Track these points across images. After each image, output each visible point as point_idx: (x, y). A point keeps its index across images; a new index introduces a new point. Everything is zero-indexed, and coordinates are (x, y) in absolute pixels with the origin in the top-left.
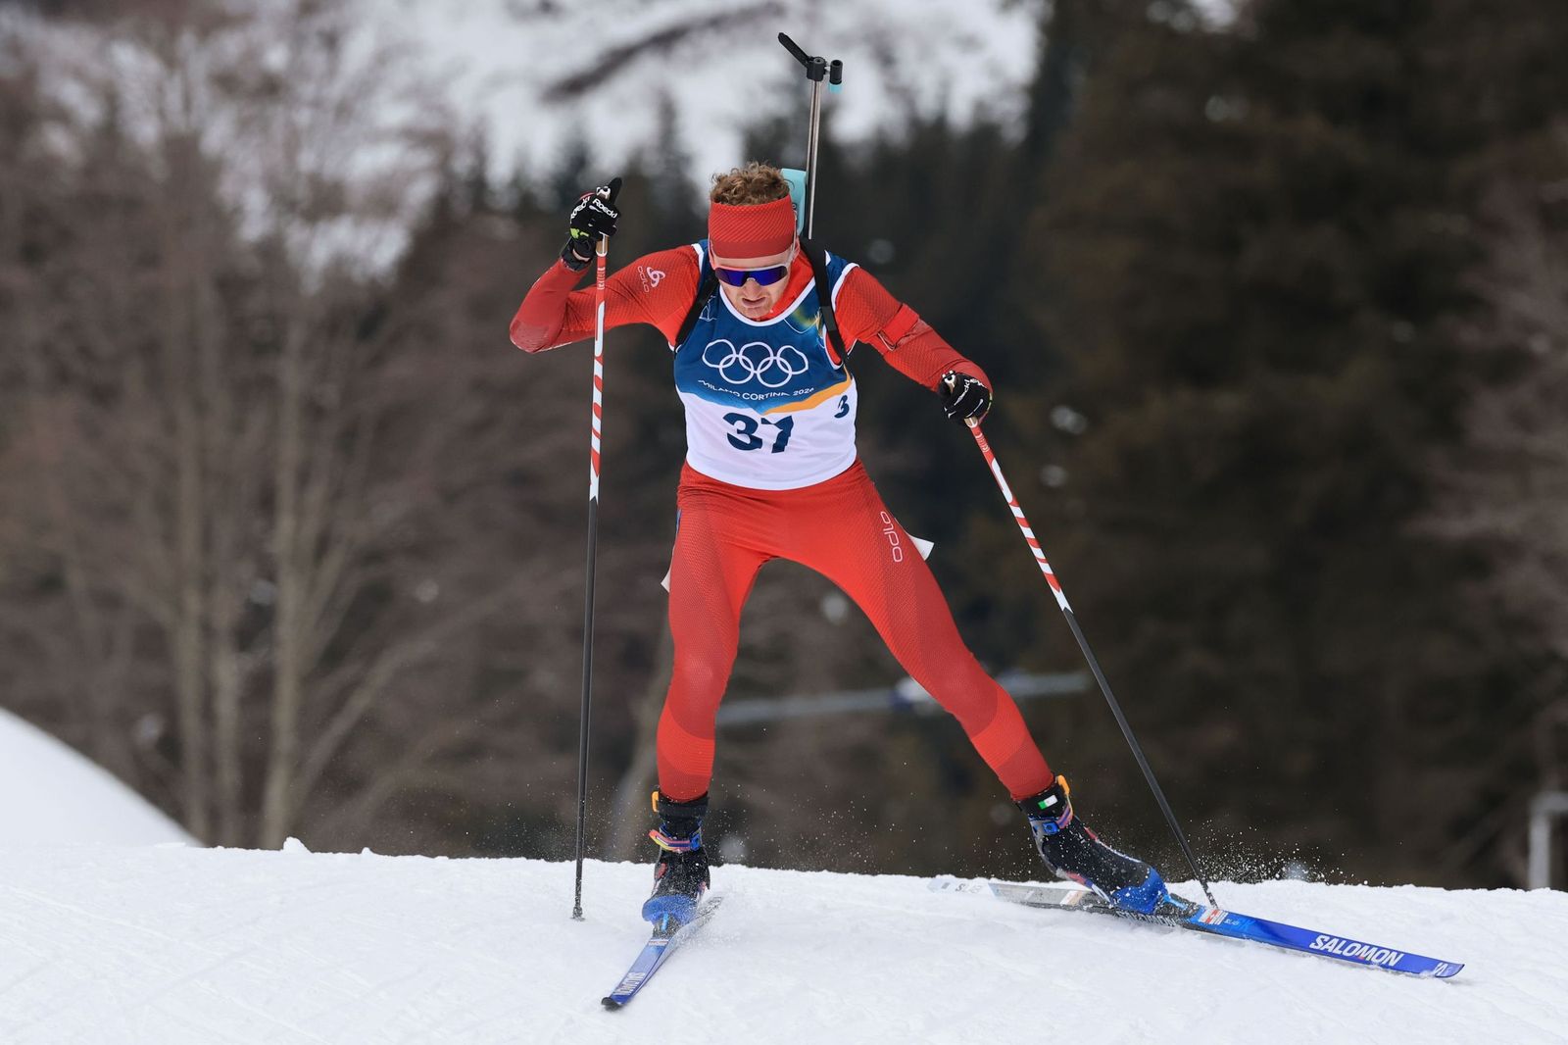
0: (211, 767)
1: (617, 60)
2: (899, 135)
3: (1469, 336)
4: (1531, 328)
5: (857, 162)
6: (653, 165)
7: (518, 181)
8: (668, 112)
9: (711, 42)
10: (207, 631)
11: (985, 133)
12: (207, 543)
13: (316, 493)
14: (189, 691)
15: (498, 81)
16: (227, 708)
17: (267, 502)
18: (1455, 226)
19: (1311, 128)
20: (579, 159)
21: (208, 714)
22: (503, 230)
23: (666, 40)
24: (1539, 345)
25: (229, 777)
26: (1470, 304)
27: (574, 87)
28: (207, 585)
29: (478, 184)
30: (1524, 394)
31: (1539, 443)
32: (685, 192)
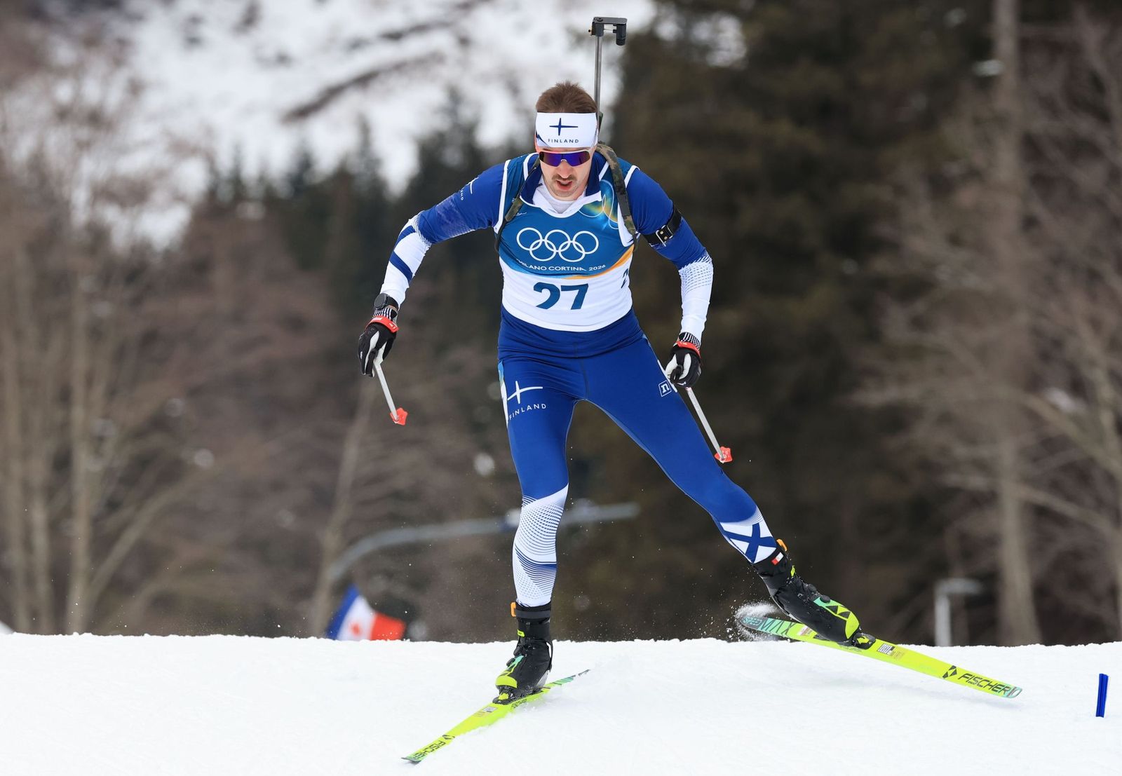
0: (30, 581)
1: (332, 94)
6: (356, 166)
7: (262, 179)
8: (365, 129)
9: (394, 81)
10: (27, 488)
12: (25, 428)
13: (99, 390)
14: (14, 530)
15: (249, 111)
16: (41, 540)
17: (65, 397)
20: (305, 163)
21: (28, 545)
22: (252, 211)
23: (364, 80)
24: (943, 274)
25: (43, 587)
27: (303, 113)
28: (26, 455)
29: (236, 181)
30: (921, 305)
31: (930, 339)
32: (378, 186)
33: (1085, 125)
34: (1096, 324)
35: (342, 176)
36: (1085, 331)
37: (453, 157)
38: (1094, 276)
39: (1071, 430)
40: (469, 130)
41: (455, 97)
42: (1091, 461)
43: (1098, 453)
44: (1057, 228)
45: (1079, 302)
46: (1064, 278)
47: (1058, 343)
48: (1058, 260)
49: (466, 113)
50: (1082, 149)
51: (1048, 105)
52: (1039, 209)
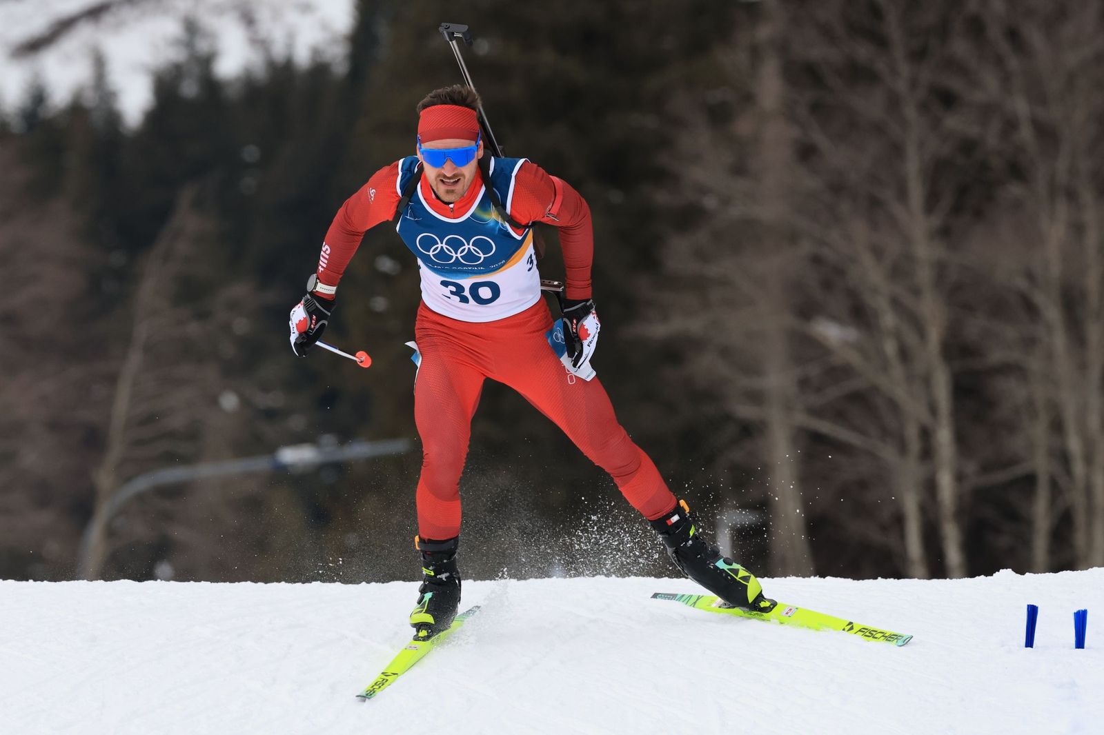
1: (63, 27)
2: (260, 71)
3: (661, 197)
4: (703, 190)
5: (232, 93)
6: (90, 99)
8: (99, 63)
11: (320, 70)
18: (649, 122)
19: (547, 58)
20: (38, 97)
23: (97, 13)
24: (710, 203)
26: (662, 177)
27: (33, 47)
30: (701, 237)
31: (713, 270)
32: (113, 118)
33: (863, 51)
34: (877, 252)
35: (76, 109)
36: (867, 260)
37: (189, 89)
38: (875, 204)
39: (854, 358)
40: (206, 62)
41: (192, 28)
42: (875, 389)
43: (882, 381)
44: (837, 156)
45: (859, 229)
46: (845, 207)
47: (840, 272)
48: (838, 188)
49: (203, 46)
50: (859, 75)
51: (827, 33)
52: (819, 138)
